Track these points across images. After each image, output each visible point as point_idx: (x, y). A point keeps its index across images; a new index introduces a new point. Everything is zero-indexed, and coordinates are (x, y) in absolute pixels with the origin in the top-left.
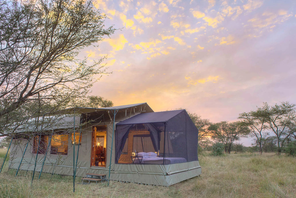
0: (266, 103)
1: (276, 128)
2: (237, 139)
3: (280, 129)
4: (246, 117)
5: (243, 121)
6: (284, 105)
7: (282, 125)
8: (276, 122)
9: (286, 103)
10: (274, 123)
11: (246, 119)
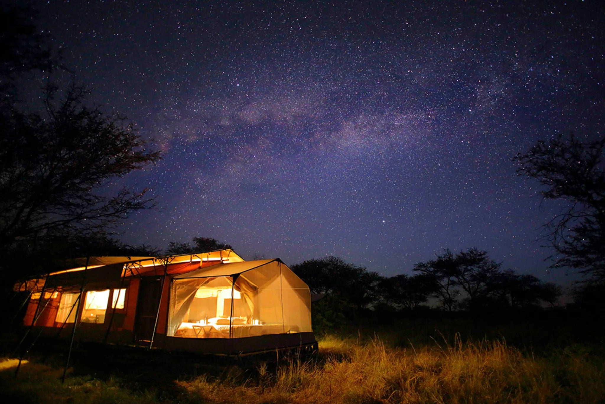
0: (448, 249)
1: (468, 284)
2: (424, 300)
3: (474, 285)
4: (424, 269)
5: (421, 274)
6: (472, 252)
7: (474, 280)
8: (466, 276)
9: (473, 249)
10: (463, 277)
11: (424, 271)
